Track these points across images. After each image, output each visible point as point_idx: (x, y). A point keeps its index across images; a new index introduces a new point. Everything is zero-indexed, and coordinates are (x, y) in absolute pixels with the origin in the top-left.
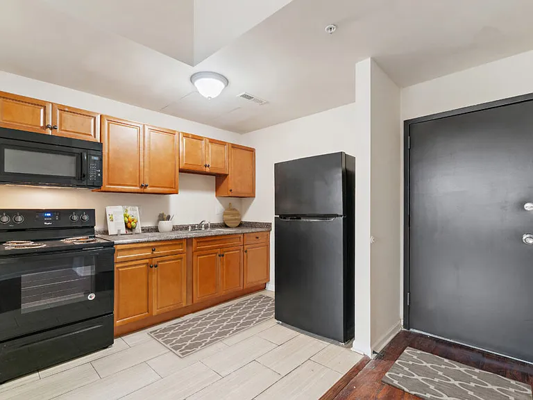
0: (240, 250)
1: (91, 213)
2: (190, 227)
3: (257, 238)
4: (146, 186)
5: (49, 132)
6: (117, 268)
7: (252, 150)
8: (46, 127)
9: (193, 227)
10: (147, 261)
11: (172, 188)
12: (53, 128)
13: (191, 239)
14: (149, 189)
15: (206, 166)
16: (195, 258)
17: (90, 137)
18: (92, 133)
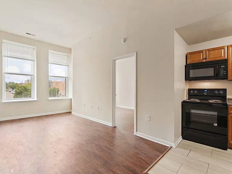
5: (204, 61)
8: (203, 59)
12: (206, 59)
17: (222, 57)
18: (223, 56)
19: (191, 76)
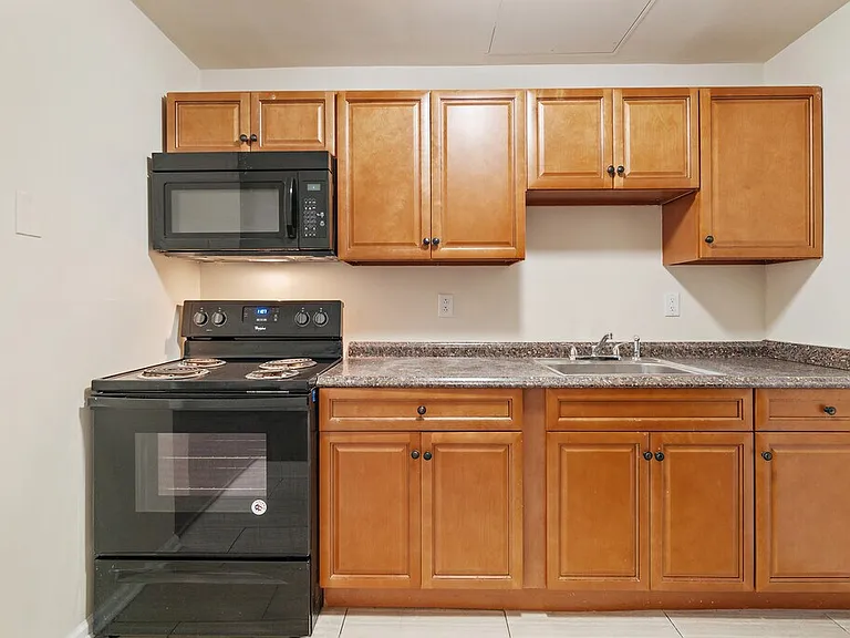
0: (740, 447)
1: (334, 309)
2: (573, 350)
3: (829, 410)
4: (436, 243)
5: (246, 148)
6: (333, 445)
7: (809, 98)
8: (242, 139)
9: (584, 351)
10: (406, 437)
11: (507, 244)
12: (253, 140)
13: (542, 390)
14: (444, 251)
15: (611, 172)
16: (553, 451)
17: (315, 145)
18: (320, 138)
19: (184, 224)
